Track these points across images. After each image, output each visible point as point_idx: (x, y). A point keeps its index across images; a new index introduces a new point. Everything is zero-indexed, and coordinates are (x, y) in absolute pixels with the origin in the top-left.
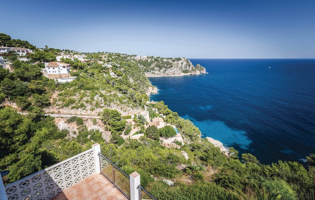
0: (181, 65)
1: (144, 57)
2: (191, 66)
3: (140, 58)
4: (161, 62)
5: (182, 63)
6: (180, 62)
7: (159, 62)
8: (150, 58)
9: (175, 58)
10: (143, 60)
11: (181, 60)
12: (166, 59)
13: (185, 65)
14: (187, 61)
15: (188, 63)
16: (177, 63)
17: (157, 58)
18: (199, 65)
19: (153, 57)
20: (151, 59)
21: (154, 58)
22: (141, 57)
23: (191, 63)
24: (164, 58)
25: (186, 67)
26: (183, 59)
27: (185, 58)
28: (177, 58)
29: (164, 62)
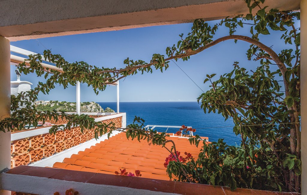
0: (90, 109)
1: (46, 101)
2: (101, 110)
3: (39, 104)
4: (67, 107)
5: (91, 107)
6: (89, 106)
7: (65, 107)
8: (53, 102)
9: (84, 103)
10: (45, 105)
11: (90, 104)
12: (73, 103)
13: (94, 109)
14: (97, 105)
15: (97, 107)
16: (86, 107)
17: (62, 103)
18: (108, 108)
19: (57, 101)
20: (54, 104)
21: (59, 103)
22: (41, 102)
23: (100, 107)
24: (71, 103)
25: (95, 110)
26: (93, 103)
27: (94, 103)
28: (85, 103)
29: (70, 106)
